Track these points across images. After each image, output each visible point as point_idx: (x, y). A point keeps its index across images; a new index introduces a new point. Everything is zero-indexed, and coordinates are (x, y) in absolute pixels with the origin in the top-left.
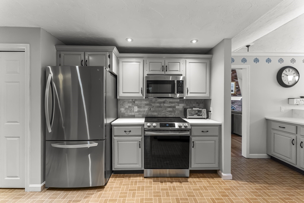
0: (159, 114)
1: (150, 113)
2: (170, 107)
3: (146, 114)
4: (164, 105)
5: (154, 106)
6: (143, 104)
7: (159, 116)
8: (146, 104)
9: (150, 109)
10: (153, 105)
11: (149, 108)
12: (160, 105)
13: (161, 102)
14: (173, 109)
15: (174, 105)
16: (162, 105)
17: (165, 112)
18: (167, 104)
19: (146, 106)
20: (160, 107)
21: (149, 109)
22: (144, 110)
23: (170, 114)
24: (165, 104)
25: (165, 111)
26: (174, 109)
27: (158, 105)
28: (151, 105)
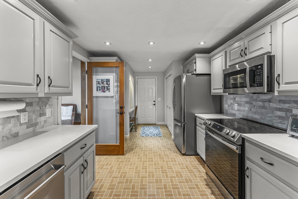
0: (262, 118)
1: (250, 115)
2: (280, 110)
3: (246, 115)
4: (269, 105)
5: (255, 106)
6: (243, 101)
7: (262, 121)
8: (246, 101)
9: (250, 108)
10: (254, 103)
11: (249, 107)
12: (263, 105)
13: (264, 99)
14: (286, 114)
15: (289, 107)
16: (267, 104)
17: (271, 117)
18: (274, 104)
19: (246, 104)
20: (264, 107)
21: (249, 108)
22: (244, 109)
23: (280, 122)
24: (271, 104)
25: (272, 115)
26: (288, 113)
27: (261, 103)
28: (252, 104)
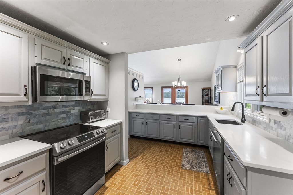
0: (46, 126)
1: (28, 128)
2: (63, 113)
3: (21, 131)
4: (54, 111)
5: (36, 115)
6: (13, 114)
7: (46, 128)
8: (19, 113)
9: (28, 120)
10: (35, 112)
11: (27, 118)
12: (47, 112)
13: (49, 106)
14: (67, 115)
15: (69, 109)
16: (51, 111)
17: (56, 121)
18: (59, 110)
19: (20, 117)
20: (48, 114)
21: (26, 120)
22: (15, 123)
23: (63, 122)
24: (56, 110)
25: (56, 119)
26: (68, 114)
27: (45, 111)
28: (32, 113)
